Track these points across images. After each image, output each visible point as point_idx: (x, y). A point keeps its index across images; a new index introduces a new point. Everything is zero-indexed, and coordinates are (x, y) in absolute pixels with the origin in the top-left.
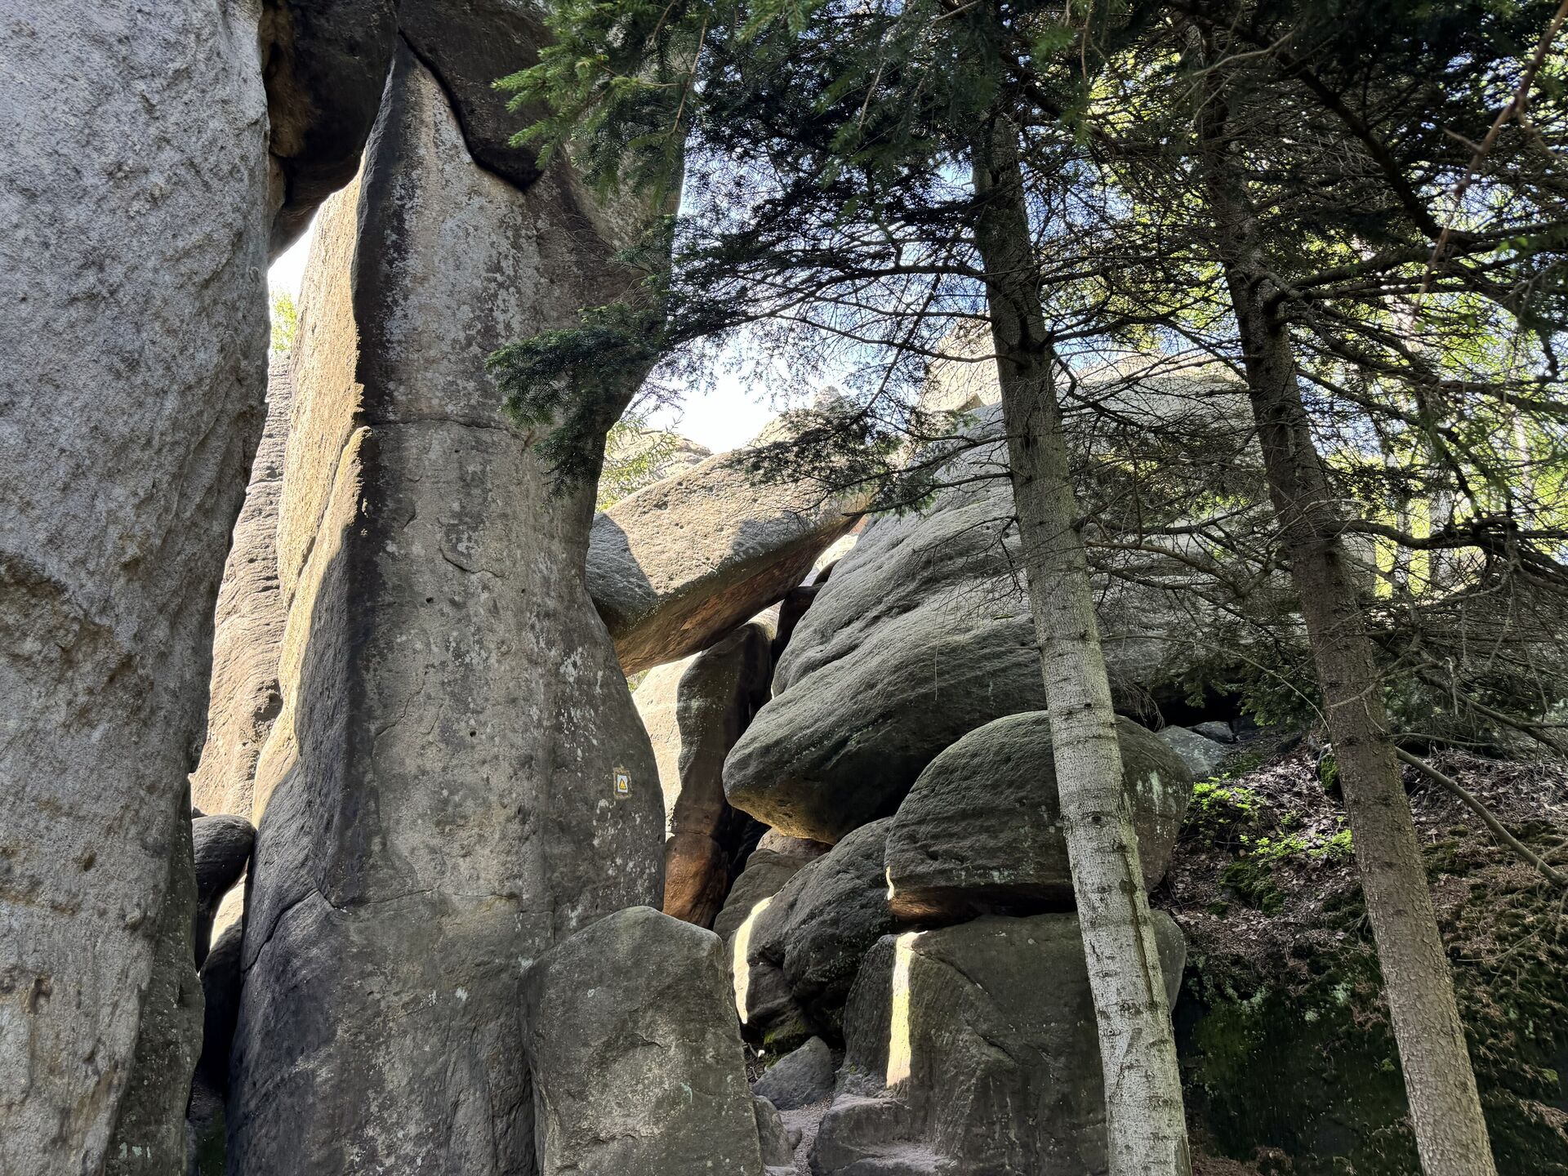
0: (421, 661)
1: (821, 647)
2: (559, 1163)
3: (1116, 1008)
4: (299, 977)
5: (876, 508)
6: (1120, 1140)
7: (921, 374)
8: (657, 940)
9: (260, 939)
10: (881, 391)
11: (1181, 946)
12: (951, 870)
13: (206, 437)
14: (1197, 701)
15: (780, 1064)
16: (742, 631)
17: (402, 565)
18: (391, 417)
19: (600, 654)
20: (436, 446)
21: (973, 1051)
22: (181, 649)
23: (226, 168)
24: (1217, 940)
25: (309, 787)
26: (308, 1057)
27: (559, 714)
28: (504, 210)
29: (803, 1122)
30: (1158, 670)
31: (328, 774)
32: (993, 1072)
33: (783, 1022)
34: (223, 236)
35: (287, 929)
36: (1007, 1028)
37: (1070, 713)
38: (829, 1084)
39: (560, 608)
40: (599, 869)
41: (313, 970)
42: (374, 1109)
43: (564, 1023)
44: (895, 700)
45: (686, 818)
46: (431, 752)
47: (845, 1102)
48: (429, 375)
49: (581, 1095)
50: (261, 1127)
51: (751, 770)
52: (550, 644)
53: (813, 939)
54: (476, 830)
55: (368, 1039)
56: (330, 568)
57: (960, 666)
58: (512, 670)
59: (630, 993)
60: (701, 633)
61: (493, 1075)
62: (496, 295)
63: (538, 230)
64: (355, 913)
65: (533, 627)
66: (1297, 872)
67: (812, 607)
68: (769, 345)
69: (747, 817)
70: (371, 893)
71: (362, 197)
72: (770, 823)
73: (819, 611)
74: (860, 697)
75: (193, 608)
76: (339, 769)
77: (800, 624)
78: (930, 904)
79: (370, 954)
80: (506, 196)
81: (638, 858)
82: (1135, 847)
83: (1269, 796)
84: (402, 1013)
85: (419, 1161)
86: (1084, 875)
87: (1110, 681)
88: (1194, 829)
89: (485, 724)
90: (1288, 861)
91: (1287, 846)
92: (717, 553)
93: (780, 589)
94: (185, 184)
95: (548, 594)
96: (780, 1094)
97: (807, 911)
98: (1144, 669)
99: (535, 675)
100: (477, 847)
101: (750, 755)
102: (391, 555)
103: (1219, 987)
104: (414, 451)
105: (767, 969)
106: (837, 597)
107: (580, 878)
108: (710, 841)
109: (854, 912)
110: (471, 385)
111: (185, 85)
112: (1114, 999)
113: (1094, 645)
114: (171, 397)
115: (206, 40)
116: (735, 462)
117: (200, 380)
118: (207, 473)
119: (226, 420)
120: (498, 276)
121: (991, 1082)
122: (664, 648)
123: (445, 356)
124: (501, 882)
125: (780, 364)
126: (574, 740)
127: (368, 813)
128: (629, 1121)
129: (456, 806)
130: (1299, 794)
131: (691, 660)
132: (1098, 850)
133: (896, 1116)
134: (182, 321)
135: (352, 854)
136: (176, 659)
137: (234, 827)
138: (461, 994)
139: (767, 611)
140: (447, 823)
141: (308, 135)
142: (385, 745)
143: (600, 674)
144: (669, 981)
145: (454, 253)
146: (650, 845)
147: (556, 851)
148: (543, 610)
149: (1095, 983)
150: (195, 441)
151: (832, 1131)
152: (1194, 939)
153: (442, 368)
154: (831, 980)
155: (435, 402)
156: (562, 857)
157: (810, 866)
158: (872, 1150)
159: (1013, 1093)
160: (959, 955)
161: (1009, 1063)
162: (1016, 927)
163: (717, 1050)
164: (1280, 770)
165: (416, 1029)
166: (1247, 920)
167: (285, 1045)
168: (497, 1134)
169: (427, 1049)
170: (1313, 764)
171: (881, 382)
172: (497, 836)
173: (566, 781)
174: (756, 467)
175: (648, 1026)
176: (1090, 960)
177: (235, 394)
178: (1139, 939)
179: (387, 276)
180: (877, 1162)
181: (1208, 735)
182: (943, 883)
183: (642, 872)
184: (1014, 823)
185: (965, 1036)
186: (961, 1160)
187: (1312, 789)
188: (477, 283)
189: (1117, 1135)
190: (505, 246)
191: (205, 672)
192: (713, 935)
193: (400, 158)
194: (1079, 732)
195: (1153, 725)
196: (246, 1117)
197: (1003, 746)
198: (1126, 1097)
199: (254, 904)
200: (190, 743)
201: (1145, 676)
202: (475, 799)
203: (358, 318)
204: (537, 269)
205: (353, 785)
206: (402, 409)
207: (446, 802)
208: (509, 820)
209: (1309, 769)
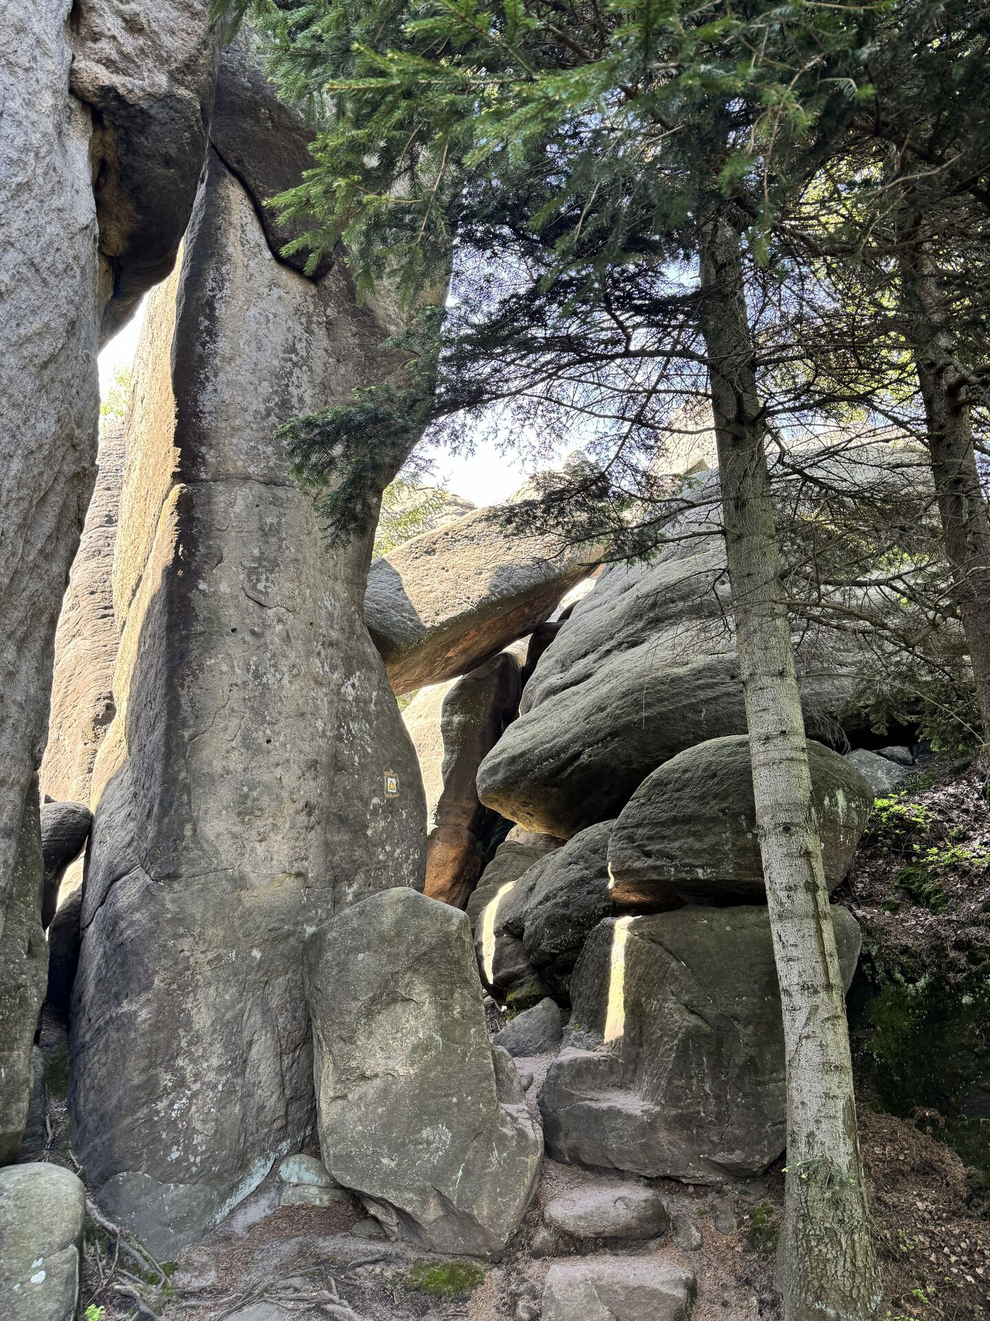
0: (226, 681)
1: (561, 675)
2: (332, 1094)
3: (797, 987)
4: (125, 936)
5: (610, 558)
6: (796, 1096)
7: (652, 442)
8: (415, 915)
9: (95, 904)
10: (617, 457)
11: (857, 937)
12: (662, 867)
13: (46, 493)
14: (881, 729)
15: (519, 1019)
16: (497, 659)
17: (212, 601)
18: (203, 476)
19: (375, 678)
20: (240, 502)
21: (677, 1017)
22: (27, 668)
23: (61, 267)
24: (889, 932)
25: (136, 782)
26: (131, 1001)
27: (340, 726)
28: (299, 300)
29: (534, 1068)
30: (848, 702)
31: (150, 771)
32: (692, 1036)
33: (522, 984)
34: (59, 324)
35: (115, 896)
36: (705, 999)
37: (767, 738)
38: (558, 1038)
39: (342, 639)
40: (372, 855)
41: (136, 931)
42: (184, 1044)
43: (338, 980)
44: (622, 721)
45: (447, 813)
46: (234, 756)
47: (570, 1053)
48: (235, 441)
49: (350, 1040)
50: (94, 1055)
51: (500, 776)
52: (333, 668)
53: (548, 918)
54: (271, 820)
55: (179, 987)
56: (153, 602)
57: (678, 694)
58: (302, 689)
59: (393, 958)
60: (462, 660)
61: (281, 1020)
62: (291, 373)
63: (327, 317)
64: (170, 886)
65: (319, 654)
66: (961, 877)
67: (555, 641)
68: (521, 416)
69: (498, 815)
70: (183, 869)
71: (180, 288)
72: (515, 820)
73: (560, 644)
74: (592, 718)
75: (37, 635)
76: (158, 767)
77: (544, 655)
78: (644, 894)
79: (182, 920)
80: (301, 288)
81: (404, 846)
82: (819, 853)
83: (940, 812)
84: (207, 968)
85: (220, 1087)
86: (774, 876)
87: (804, 711)
88: (873, 838)
89: (279, 733)
90: (953, 867)
91: (954, 855)
92: (477, 593)
93: (529, 624)
94: (26, 281)
95: (332, 627)
96: (517, 1043)
97: (543, 894)
98: (838, 700)
99: (321, 694)
100: (272, 834)
101: (499, 764)
102: (203, 592)
103: (888, 972)
104: (222, 505)
105: (510, 940)
106: (576, 633)
107: (355, 861)
108: (467, 832)
109: (581, 895)
110: (270, 450)
111: (26, 196)
112: (796, 980)
113: (791, 681)
114: (16, 460)
115: (44, 158)
116: (492, 516)
117: (40, 447)
118: (47, 524)
119: (62, 479)
120: (293, 356)
121: (690, 1043)
122: (431, 672)
123: (248, 425)
124: (291, 863)
125: (530, 434)
126: (352, 748)
127: (182, 805)
128: (390, 1062)
129: (254, 800)
130: (966, 811)
131: (454, 682)
132: (787, 855)
133: (611, 1067)
134: (25, 397)
135: (168, 838)
136: (22, 677)
137: (75, 812)
138: (256, 954)
139: (518, 642)
140: (246, 814)
141: (131, 237)
142: (196, 750)
143: (375, 694)
144: (424, 949)
145: (256, 337)
146: (414, 835)
147: (336, 839)
148: (327, 640)
149: (780, 966)
150: (37, 496)
151: (558, 1077)
152: (869, 930)
153: (245, 435)
154: (562, 952)
155: (240, 463)
156: (341, 843)
157: (547, 857)
158: (590, 1094)
159: (709, 1054)
160: (667, 937)
161: (706, 1028)
162: (716, 916)
163: (463, 1007)
164: (951, 790)
165: (218, 981)
166: (916, 916)
167: (113, 990)
168: (284, 1068)
169: (227, 997)
170: (980, 786)
171: (617, 449)
172: (287, 826)
173: (345, 782)
174: (509, 521)
175: (407, 985)
176: (777, 947)
177: (70, 458)
178: (819, 931)
179: (200, 356)
180: (594, 1105)
181: (891, 758)
182: (655, 877)
183: (407, 858)
184: (717, 829)
185: (670, 1005)
186: (663, 1107)
187: (977, 807)
188: (276, 363)
189: (794, 1093)
190: (299, 330)
191: (46, 688)
192: (462, 913)
193: (212, 255)
194: (776, 755)
195: (840, 749)
196: (83, 1046)
197: (711, 763)
198: (803, 1062)
199: (91, 875)
200: (34, 746)
201: (836, 707)
202: (270, 795)
203: (177, 391)
204: (326, 351)
205: (169, 781)
206: (212, 469)
207: (246, 796)
208: (297, 813)
209: (977, 790)
